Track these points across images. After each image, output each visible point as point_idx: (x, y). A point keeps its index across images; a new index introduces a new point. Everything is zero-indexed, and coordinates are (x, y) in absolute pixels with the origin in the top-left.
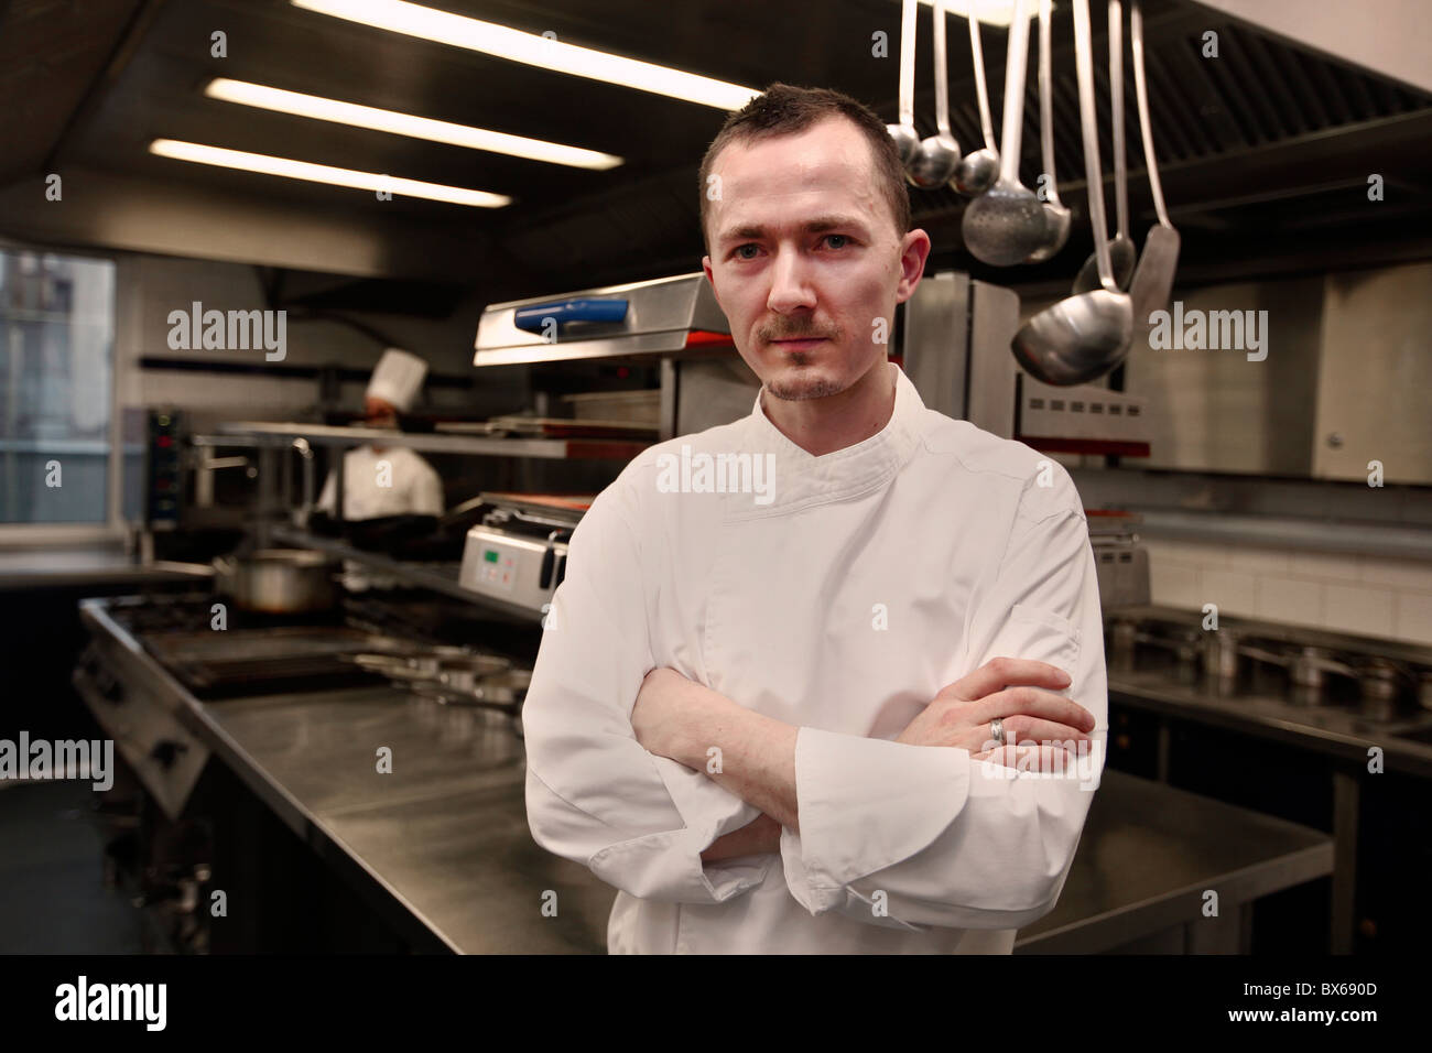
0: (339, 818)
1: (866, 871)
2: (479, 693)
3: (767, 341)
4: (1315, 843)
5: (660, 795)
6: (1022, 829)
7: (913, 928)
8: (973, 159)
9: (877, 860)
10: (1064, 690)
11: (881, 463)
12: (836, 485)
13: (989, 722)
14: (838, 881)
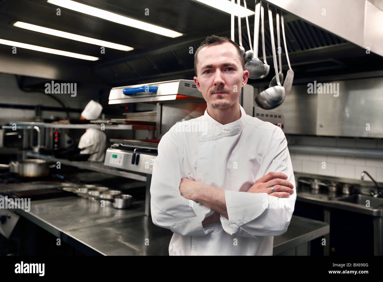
0: (70, 231)
1: (245, 223)
2: (102, 196)
3: (212, 93)
4: (325, 225)
5: (189, 209)
6: (282, 210)
7: (256, 237)
8: (247, 52)
9: (247, 220)
10: (286, 179)
11: (240, 126)
12: (229, 132)
13: (270, 187)
14: (238, 226)
